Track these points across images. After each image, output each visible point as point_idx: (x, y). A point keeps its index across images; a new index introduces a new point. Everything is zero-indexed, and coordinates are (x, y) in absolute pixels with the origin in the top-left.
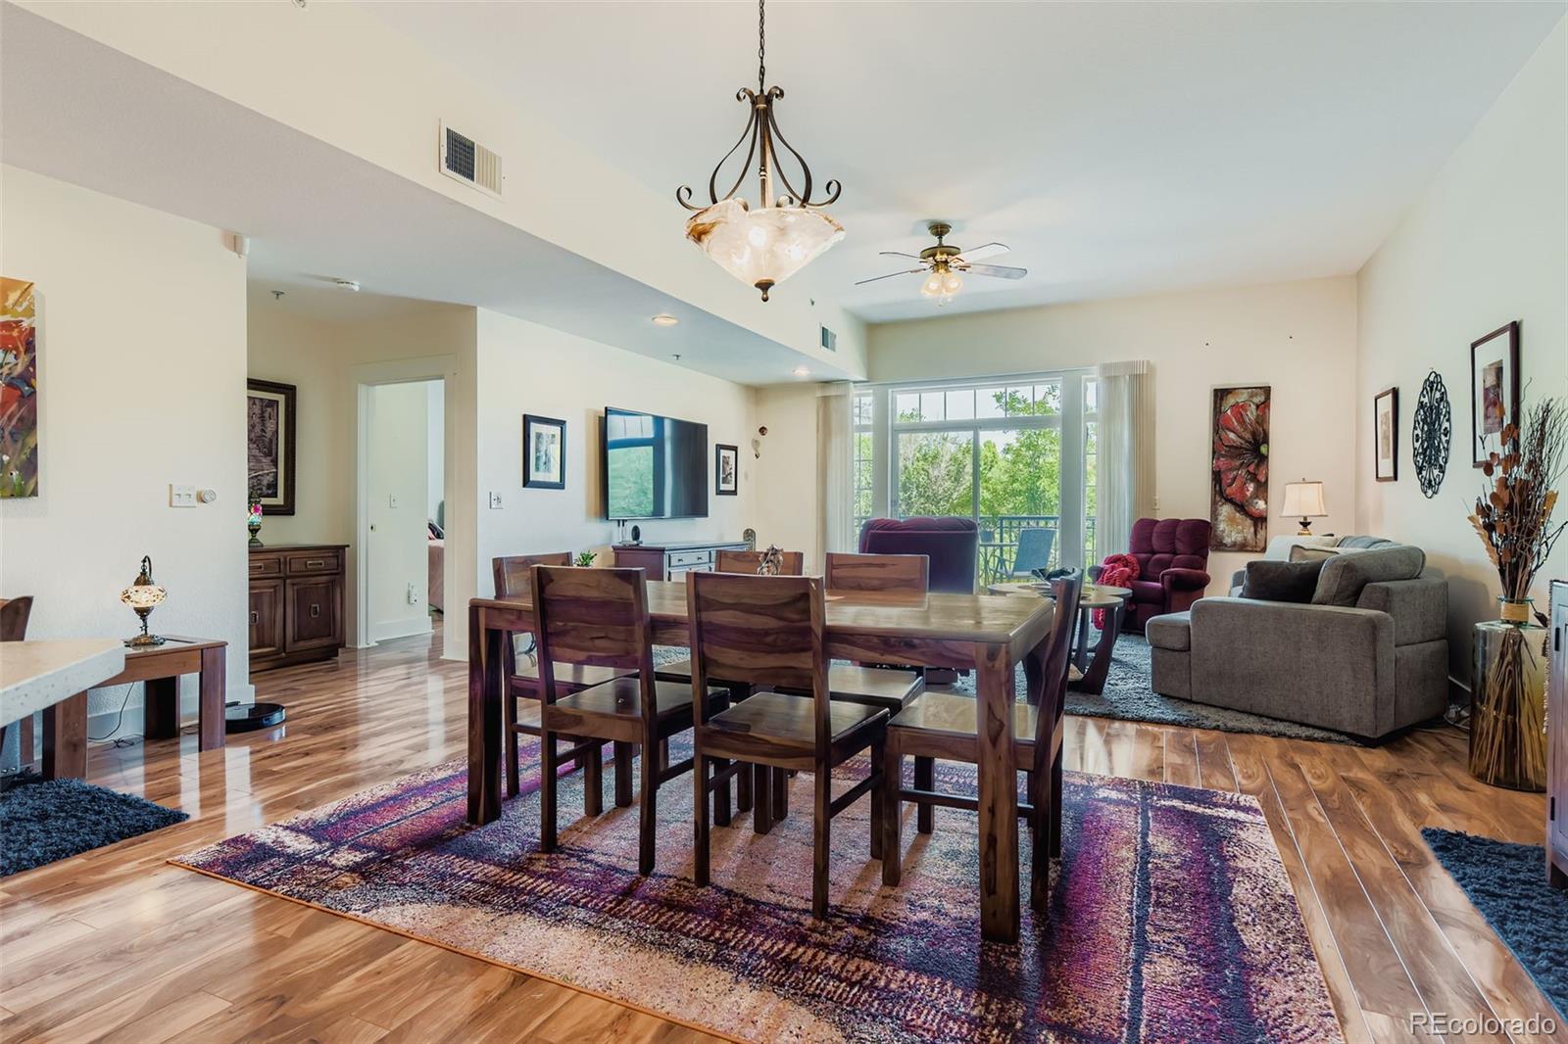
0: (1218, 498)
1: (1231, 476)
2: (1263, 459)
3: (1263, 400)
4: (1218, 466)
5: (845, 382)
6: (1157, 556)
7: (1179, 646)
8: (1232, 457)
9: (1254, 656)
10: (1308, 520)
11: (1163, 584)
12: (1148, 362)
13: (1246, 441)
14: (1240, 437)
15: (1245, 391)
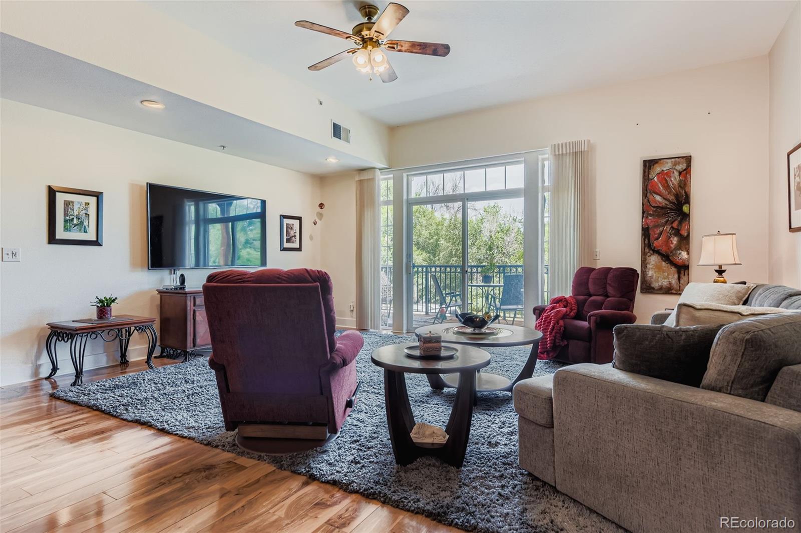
0: (647, 250)
1: (658, 232)
2: (686, 217)
3: (685, 168)
4: (647, 223)
5: (374, 168)
6: (593, 298)
7: (543, 422)
8: (659, 216)
9: (620, 453)
10: (723, 269)
11: (589, 323)
12: (589, 141)
13: (671, 202)
14: (665, 199)
15: (670, 160)
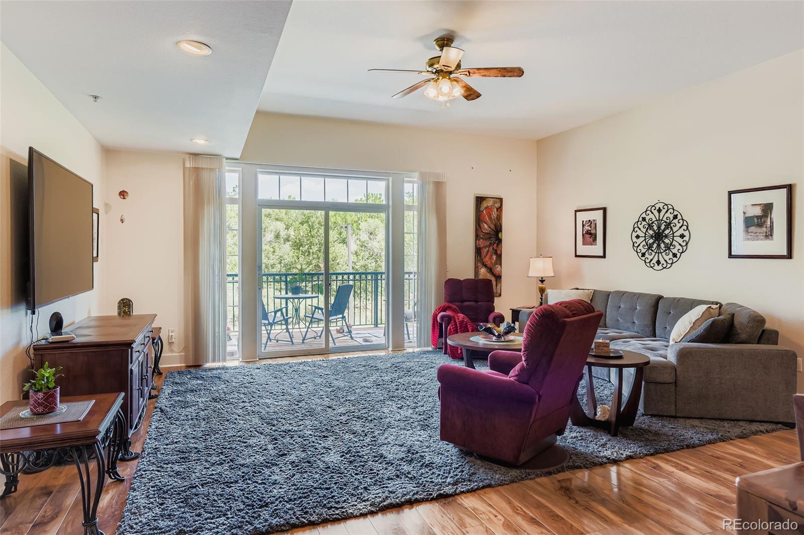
0: (479, 264)
1: (486, 251)
2: (500, 241)
3: (499, 206)
4: (479, 244)
6: (466, 304)
8: (486, 240)
10: (544, 279)
12: (444, 174)
13: (493, 230)
14: (489, 227)
15: (491, 199)
